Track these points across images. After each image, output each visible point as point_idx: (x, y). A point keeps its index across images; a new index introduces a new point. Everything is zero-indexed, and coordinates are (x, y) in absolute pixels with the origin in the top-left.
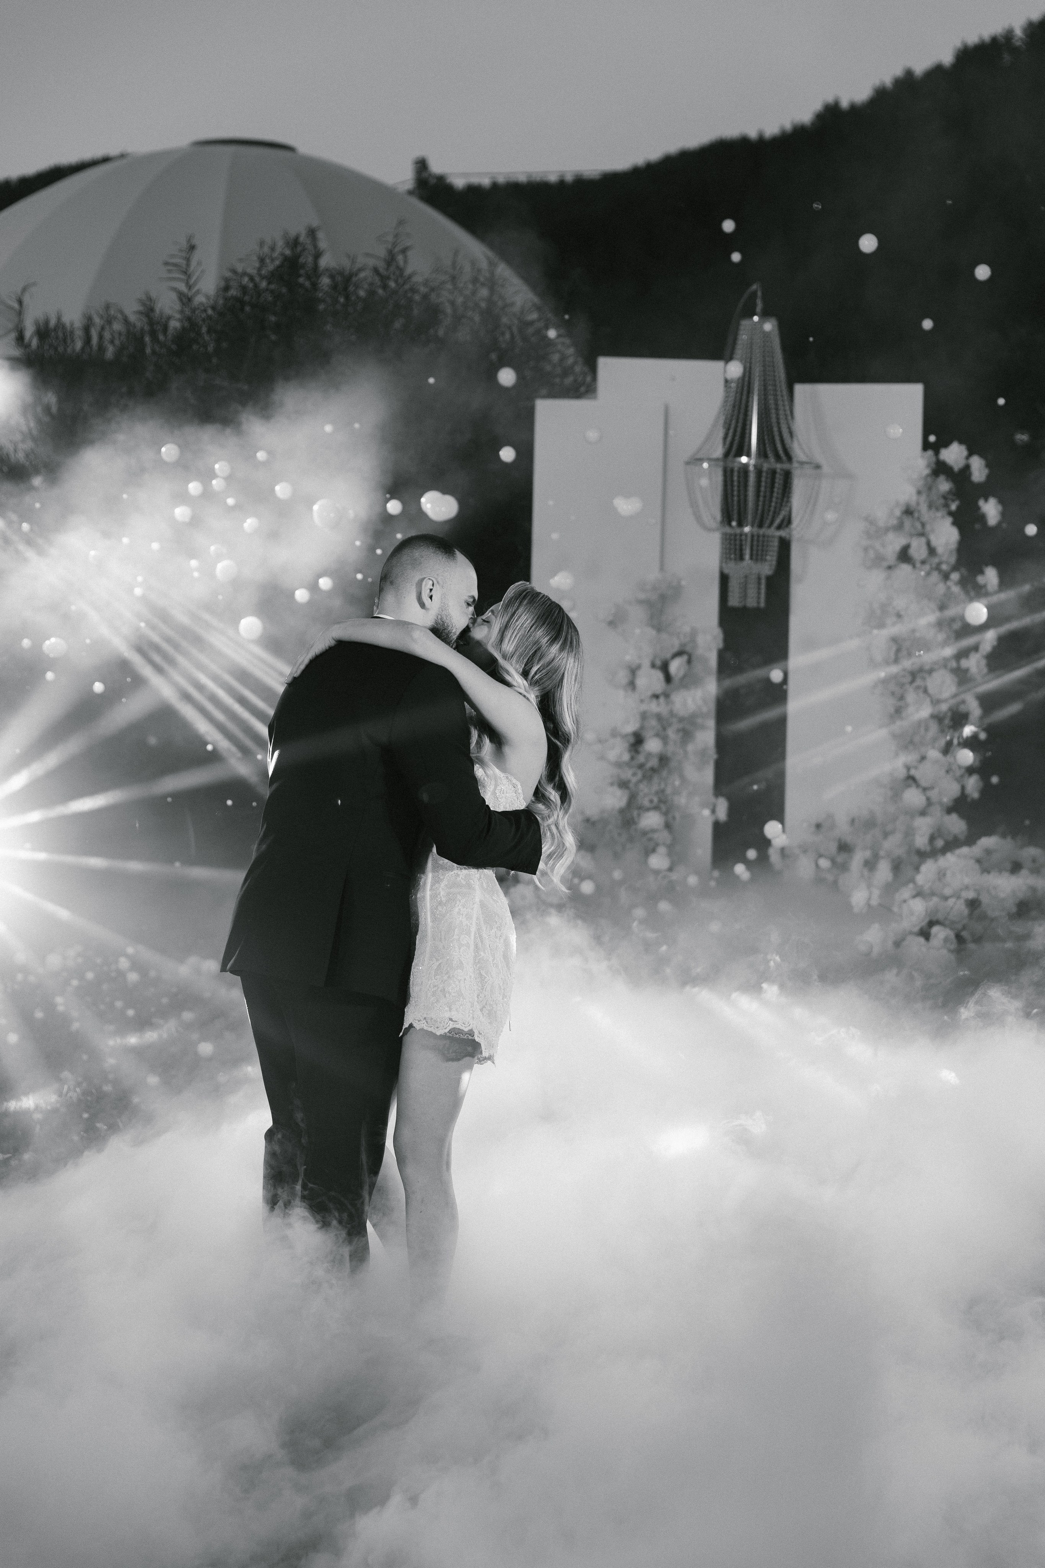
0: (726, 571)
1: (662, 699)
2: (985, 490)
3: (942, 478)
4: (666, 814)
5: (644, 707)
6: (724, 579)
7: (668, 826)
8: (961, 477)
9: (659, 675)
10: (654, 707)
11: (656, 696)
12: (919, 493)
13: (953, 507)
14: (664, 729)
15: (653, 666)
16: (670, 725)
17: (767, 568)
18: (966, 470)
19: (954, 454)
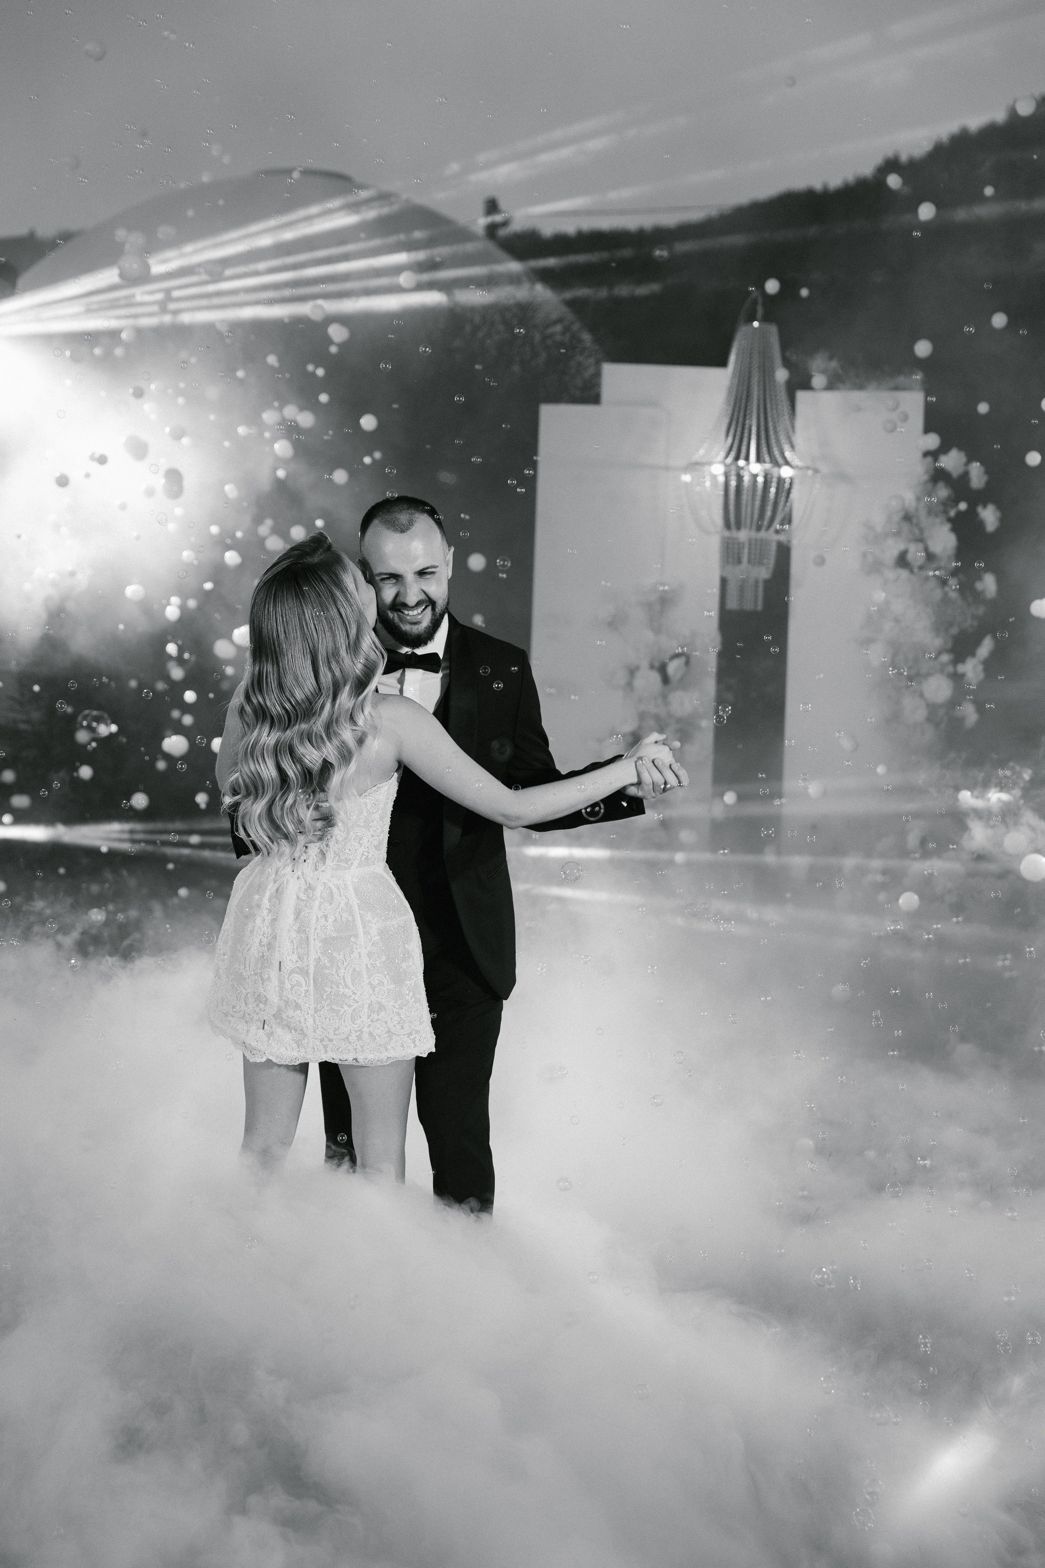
0: (726, 575)
1: (660, 700)
2: (984, 497)
3: (941, 484)
5: (642, 708)
6: (724, 584)
8: (959, 483)
9: (657, 677)
10: (652, 708)
11: (654, 697)
12: (918, 499)
13: (951, 514)
15: (651, 667)
17: (764, 572)
18: (965, 476)
19: (952, 461)
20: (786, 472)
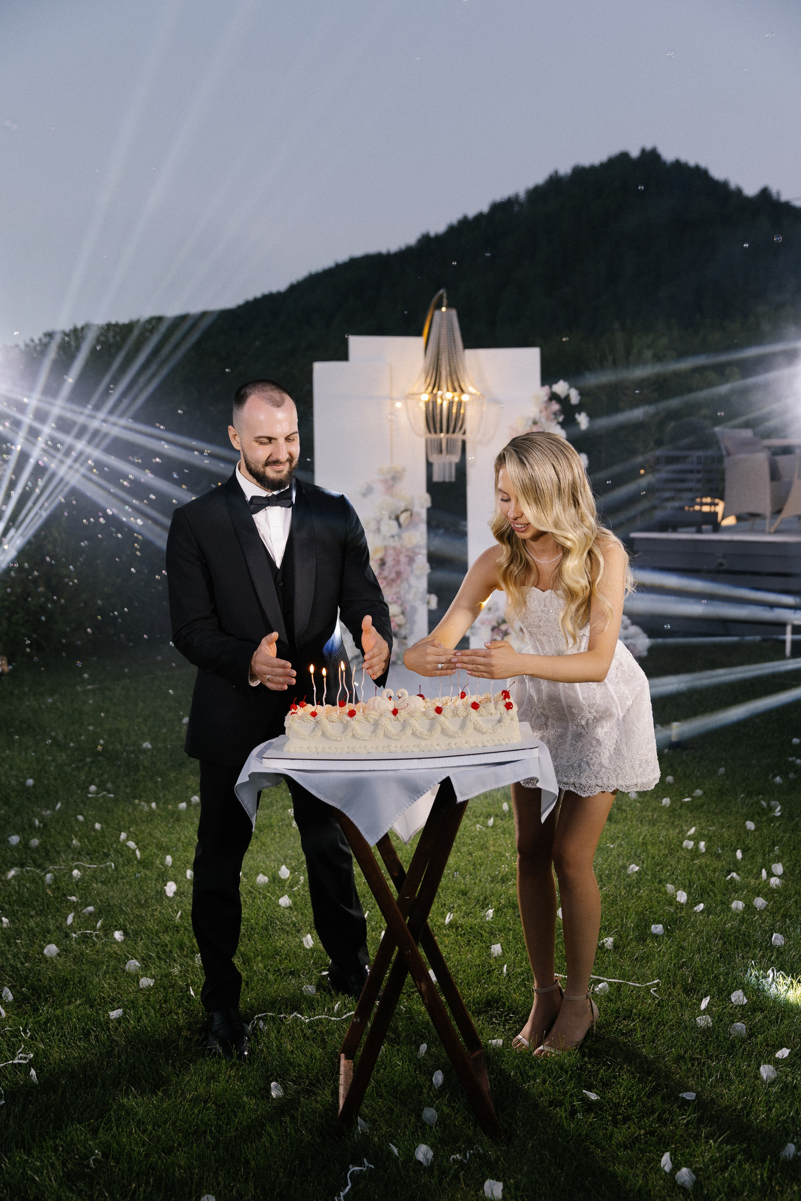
0: (431, 460)
1: (396, 538)
2: (579, 408)
3: (554, 402)
4: (401, 605)
5: (386, 543)
6: (429, 465)
7: (403, 613)
8: (564, 401)
9: (394, 523)
10: (391, 543)
11: (393, 537)
12: (541, 412)
13: (561, 419)
14: (398, 555)
15: (390, 518)
16: (401, 553)
17: (455, 459)
18: (568, 397)
19: (561, 387)
20: (465, 398)
